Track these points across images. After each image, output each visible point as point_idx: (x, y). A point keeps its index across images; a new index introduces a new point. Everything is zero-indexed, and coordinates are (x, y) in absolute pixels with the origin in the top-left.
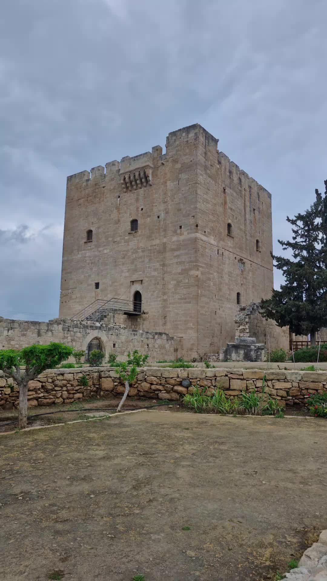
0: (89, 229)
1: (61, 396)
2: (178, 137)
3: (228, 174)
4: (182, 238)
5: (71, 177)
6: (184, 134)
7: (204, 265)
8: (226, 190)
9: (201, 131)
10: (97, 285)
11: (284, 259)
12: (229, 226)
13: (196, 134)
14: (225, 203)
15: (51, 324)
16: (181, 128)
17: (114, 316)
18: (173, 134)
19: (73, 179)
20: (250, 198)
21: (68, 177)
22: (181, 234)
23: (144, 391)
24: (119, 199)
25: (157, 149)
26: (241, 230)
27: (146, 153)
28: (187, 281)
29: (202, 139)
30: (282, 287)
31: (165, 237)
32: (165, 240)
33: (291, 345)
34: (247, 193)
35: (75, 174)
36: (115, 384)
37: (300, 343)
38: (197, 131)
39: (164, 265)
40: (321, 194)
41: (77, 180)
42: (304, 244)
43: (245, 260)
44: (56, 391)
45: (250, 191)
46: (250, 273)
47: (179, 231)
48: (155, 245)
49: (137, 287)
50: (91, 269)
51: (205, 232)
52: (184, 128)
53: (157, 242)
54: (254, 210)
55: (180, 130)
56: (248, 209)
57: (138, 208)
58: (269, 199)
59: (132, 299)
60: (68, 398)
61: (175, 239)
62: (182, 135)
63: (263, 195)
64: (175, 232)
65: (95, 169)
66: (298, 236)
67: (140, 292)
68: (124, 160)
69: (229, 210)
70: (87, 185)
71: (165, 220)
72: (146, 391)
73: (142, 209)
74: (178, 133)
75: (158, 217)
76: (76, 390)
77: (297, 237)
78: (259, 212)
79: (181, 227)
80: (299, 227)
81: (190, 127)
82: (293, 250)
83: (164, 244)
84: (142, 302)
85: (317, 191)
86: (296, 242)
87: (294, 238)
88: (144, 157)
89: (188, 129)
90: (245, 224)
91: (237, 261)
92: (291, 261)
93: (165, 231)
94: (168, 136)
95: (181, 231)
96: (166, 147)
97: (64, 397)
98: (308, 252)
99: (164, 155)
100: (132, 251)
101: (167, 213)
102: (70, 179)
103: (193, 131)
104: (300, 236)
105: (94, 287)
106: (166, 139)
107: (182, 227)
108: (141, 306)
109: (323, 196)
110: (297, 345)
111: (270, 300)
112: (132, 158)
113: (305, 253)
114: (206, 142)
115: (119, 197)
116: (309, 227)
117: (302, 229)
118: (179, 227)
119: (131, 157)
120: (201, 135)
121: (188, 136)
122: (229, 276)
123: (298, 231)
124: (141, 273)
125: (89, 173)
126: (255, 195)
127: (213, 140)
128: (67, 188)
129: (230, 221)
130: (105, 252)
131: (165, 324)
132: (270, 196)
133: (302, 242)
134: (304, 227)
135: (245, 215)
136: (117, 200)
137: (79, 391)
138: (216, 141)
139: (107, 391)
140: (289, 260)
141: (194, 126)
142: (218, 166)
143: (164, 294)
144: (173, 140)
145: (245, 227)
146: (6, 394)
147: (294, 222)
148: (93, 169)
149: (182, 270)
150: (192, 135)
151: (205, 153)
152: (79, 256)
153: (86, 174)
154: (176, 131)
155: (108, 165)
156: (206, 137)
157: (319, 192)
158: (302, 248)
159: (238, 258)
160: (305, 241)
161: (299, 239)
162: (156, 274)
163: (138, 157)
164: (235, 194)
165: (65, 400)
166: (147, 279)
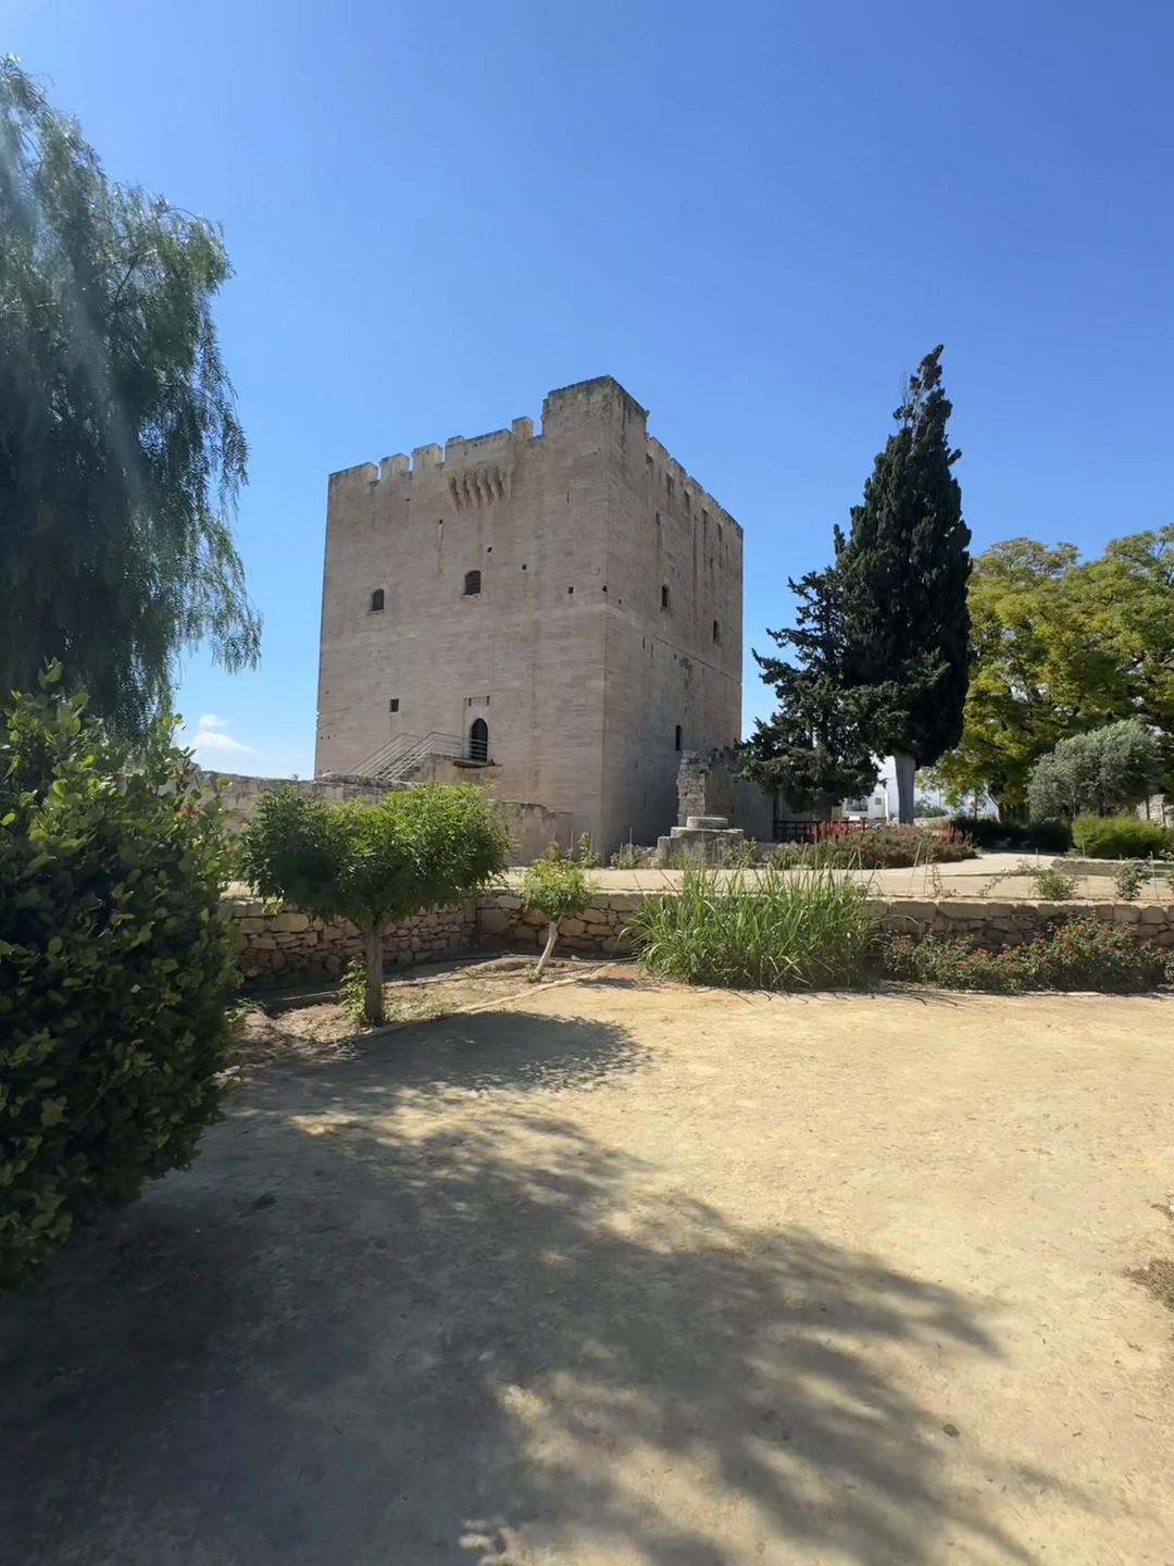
0: (377, 588)
1: (409, 947)
2: (569, 402)
3: (665, 483)
4: (573, 612)
5: (338, 475)
6: (580, 396)
7: (616, 670)
8: (661, 518)
9: (617, 392)
10: (394, 705)
11: (778, 664)
12: (665, 590)
13: (605, 396)
14: (659, 543)
15: (320, 785)
16: (575, 382)
17: (434, 770)
18: (557, 394)
19: (342, 481)
20: (705, 537)
21: (331, 475)
22: (572, 604)
23: (572, 937)
24: (441, 526)
25: (521, 423)
26: (687, 599)
27: (501, 432)
28: (583, 701)
29: (617, 408)
30: (774, 718)
31: (537, 609)
32: (537, 615)
33: (775, 829)
34: (700, 525)
35: (347, 470)
36: (513, 921)
37: (793, 825)
38: (607, 390)
39: (535, 666)
40: (843, 534)
41: (351, 483)
42: (819, 633)
43: (692, 661)
44: (400, 937)
45: (705, 522)
46: (702, 686)
47: (567, 597)
48: (517, 625)
49: (479, 712)
50: (382, 670)
51: (620, 602)
52: (580, 384)
53: (520, 618)
54: (712, 560)
55: (572, 386)
56: (700, 559)
57: (481, 546)
58: (739, 539)
59: (468, 733)
60: (421, 950)
61: (558, 613)
62: (576, 398)
63: (728, 530)
64: (559, 599)
65: (390, 461)
66: (808, 617)
67: (485, 720)
68: (451, 443)
69: (666, 559)
70: (372, 493)
71: (537, 574)
72: (577, 937)
73: (490, 550)
74: (568, 394)
75: (524, 567)
76: (435, 934)
77: (806, 620)
78: (720, 565)
79: (571, 591)
80: (812, 599)
81: (592, 381)
82: (797, 645)
83: (536, 623)
84: (489, 740)
85: (837, 528)
86: (803, 629)
87: (800, 622)
88: (495, 439)
89: (588, 386)
90: (695, 589)
91: (677, 661)
92: (793, 667)
93: (537, 595)
94: (546, 397)
95: (571, 598)
96: (543, 422)
97: (415, 948)
98: (825, 652)
99: (538, 437)
100: (469, 635)
101: (543, 558)
102: (335, 479)
103: (600, 390)
104: (811, 618)
105: (388, 707)
106: (542, 404)
107: (574, 590)
108: (486, 750)
109: (848, 538)
110: (786, 829)
111: (749, 742)
112: (470, 440)
113: (819, 652)
114: (624, 415)
115: (441, 522)
116: (828, 601)
117: (816, 604)
118: (568, 591)
119: (467, 438)
120: (616, 399)
121: (588, 399)
122: (663, 691)
123: (808, 608)
124: (486, 681)
125: (377, 468)
126: (713, 530)
127: (637, 411)
128: (329, 497)
129: (666, 582)
130: (411, 635)
131: (536, 786)
132: (740, 533)
133: (815, 630)
134: (820, 601)
135: (695, 571)
136: (437, 528)
137: (440, 935)
138: (643, 414)
139: (494, 934)
140: (788, 667)
141: (602, 381)
142: (647, 467)
143: (535, 726)
144: (558, 407)
145: (694, 594)
146: (309, 947)
147: (800, 591)
148: (385, 460)
149: (573, 678)
150: (597, 397)
151: (623, 438)
152: (357, 642)
153: (371, 469)
154: (564, 389)
155: (416, 452)
156: (624, 404)
157: (841, 532)
158: (815, 643)
159: (680, 656)
160: (821, 630)
161: (809, 625)
162: (517, 684)
163: (485, 440)
164: (677, 526)
165: (417, 954)
166: (500, 695)
